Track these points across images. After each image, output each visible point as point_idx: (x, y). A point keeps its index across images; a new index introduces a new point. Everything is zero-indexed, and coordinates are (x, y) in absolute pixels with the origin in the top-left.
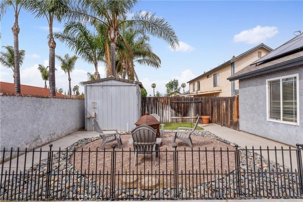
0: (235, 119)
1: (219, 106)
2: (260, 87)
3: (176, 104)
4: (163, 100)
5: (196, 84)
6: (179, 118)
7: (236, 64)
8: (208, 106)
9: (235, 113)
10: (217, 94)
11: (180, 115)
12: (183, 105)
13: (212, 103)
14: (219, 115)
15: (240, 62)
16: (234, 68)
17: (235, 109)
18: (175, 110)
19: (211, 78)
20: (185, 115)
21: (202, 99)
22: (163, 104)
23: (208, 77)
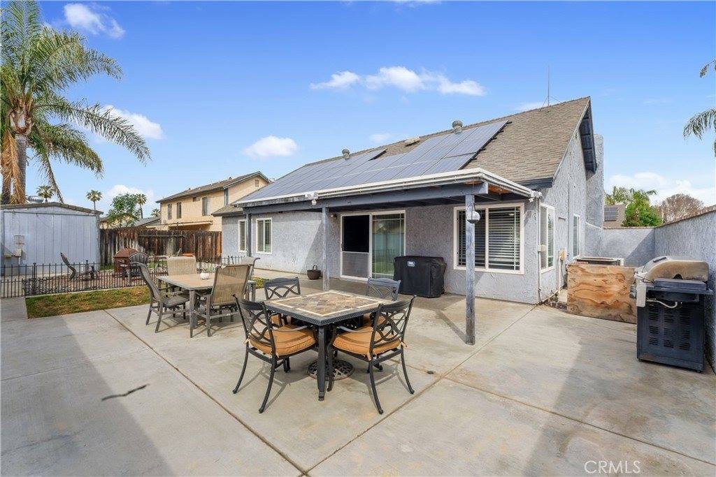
0: (218, 254)
1: (204, 242)
2: (235, 226)
3: (147, 240)
4: (126, 234)
5: (174, 207)
6: (152, 257)
7: (230, 192)
8: (192, 242)
9: (219, 248)
10: (207, 226)
11: (152, 253)
12: (157, 240)
13: (197, 237)
14: (204, 252)
15: (235, 189)
16: (227, 195)
17: (219, 244)
18: (144, 247)
19: (199, 203)
20: (159, 254)
21: (183, 233)
22: (125, 239)
23: (194, 199)
